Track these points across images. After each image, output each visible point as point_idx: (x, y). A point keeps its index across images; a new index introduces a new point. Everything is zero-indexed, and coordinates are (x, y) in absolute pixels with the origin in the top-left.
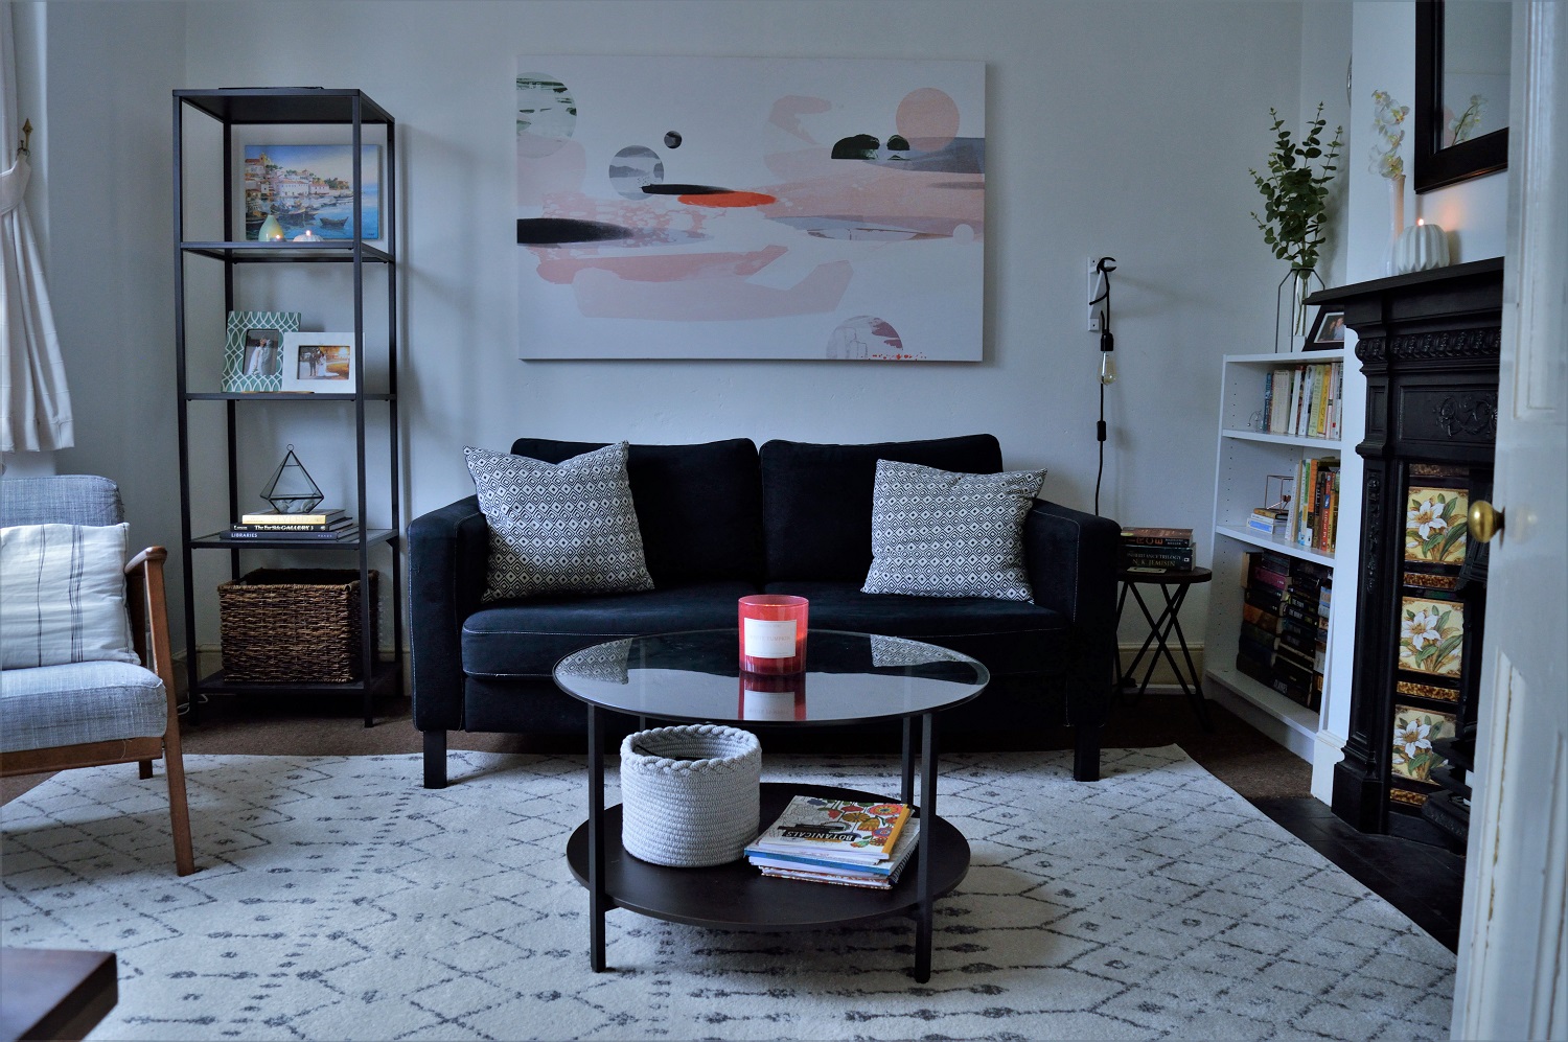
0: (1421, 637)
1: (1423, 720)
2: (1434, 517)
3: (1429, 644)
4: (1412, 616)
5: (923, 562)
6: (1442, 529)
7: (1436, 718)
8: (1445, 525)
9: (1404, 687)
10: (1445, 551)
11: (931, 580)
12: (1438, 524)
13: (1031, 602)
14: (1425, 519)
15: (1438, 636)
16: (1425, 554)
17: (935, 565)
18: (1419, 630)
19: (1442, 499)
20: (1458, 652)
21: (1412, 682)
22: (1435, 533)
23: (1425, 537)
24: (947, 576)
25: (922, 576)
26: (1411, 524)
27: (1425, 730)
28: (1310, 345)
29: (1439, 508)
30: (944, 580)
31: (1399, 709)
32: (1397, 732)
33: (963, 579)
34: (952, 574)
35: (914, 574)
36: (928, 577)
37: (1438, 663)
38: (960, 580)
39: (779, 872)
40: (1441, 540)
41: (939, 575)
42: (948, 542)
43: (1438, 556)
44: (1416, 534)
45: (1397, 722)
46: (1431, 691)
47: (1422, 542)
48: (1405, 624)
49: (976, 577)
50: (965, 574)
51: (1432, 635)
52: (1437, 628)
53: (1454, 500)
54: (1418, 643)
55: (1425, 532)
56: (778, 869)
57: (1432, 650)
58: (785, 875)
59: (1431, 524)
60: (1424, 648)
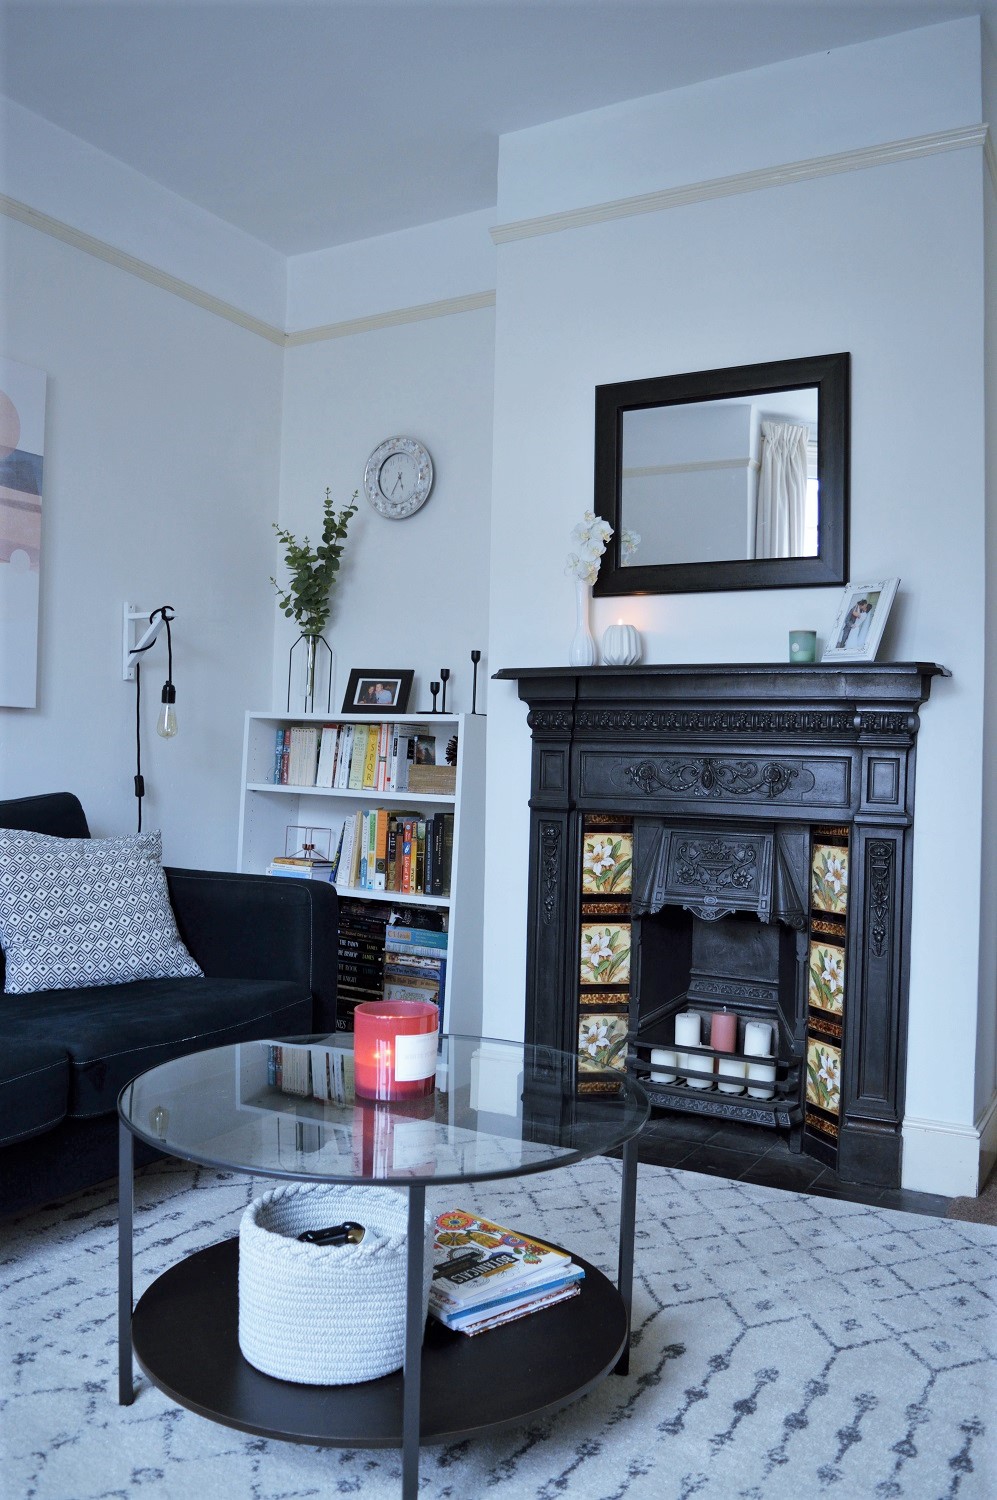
0: (597, 955)
1: (601, 1023)
2: (605, 856)
3: (604, 960)
4: (590, 939)
5: (87, 946)
6: (611, 865)
7: (611, 1019)
8: (613, 862)
9: (585, 999)
10: (613, 883)
11: (101, 966)
12: (608, 862)
13: (202, 976)
14: (598, 859)
15: (610, 952)
16: (598, 887)
17: (102, 948)
18: (596, 949)
19: (610, 841)
20: (627, 963)
21: (591, 994)
22: (606, 870)
23: (598, 874)
24: (119, 960)
25: (89, 963)
26: (587, 864)
27: (603, 1030)
28: (348, 707)
29: (608, 850)
30: (116, 965)
31: (582, 1017)
32: (582, 1037)
33: (137, 960)
34: (125, 957)
35: (79, 962)
36: (97, 963)
37: (611, 974)
38: (134, 962)
39: (485, 1324)
40: (611, 875)
41: (110, 960)
42: (110, 920)
43: (609, 888)
44: (591, 872)
45: (581, 1029)
46: (606, 999)
47: (596, 878)
48: (585, 946)
49: (151, 957)
50: (139, 954)
51: (606, 952)
52: (610, 946)
53: (619, 843)
54: (595, 960)
55: (598, 869)
56: (483, 1321)
57: (607, 964)
58: (492, 1325)
59: (603, 863)
60: (600, 964)
